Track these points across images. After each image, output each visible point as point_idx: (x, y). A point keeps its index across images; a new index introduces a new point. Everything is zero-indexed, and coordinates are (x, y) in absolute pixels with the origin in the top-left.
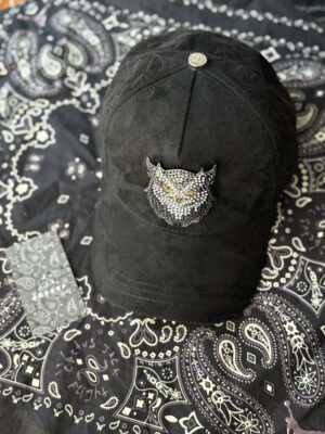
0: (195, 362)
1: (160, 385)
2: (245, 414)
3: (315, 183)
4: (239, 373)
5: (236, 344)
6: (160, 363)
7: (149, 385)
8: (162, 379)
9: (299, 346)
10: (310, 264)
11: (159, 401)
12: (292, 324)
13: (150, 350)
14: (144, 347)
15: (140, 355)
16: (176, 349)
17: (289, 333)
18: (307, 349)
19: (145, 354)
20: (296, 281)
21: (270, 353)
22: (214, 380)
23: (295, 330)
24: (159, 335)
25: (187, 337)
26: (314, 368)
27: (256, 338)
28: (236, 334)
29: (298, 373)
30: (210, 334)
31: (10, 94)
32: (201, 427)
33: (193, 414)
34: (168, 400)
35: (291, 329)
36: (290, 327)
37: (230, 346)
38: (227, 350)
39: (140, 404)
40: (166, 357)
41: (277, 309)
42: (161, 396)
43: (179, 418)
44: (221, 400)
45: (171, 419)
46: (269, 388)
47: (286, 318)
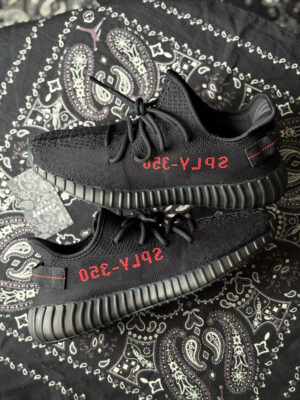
0: (168, 350)
1: (140, 358)
2: (194, 389)
3: (284, 233)
4: (196, 363)
5: (198, 343)
6: (143, 344)
7: (133, 356)
8: (143, 353)
9: (239, 353)
10: (260, 296)
11: (138, 367)
12: (238, 337)
13: (138, 333)
14: (134, 331)
15: (131, 336)
16: (156, 336)
17: (235, 343)
18: (244, 356)
19: (135, 335)
20: (247, 306)
21: (219, 354)
22: (178, 364)
23: (240, 342)
24: (147, 326)
25: (166, 332)
26: (247, 369)
27: (212, 342)
28: (200, 337)
29: (235, 370)
30: (182, 334)
31: (62, 109)
32: (162, 389)
33: (159, 380)
34: (144, 368)
35: (237, 340)
36: (237, 339)
37: (193, 344)
38: (191, 347)
39: (125, 367)
40: (148, 340)
41: (231, 325)
42: (140, 364)
43: (149, 380)
44: (180, 378)
45: (144, 380)
46: (213, 375)
47: (235, 332)
